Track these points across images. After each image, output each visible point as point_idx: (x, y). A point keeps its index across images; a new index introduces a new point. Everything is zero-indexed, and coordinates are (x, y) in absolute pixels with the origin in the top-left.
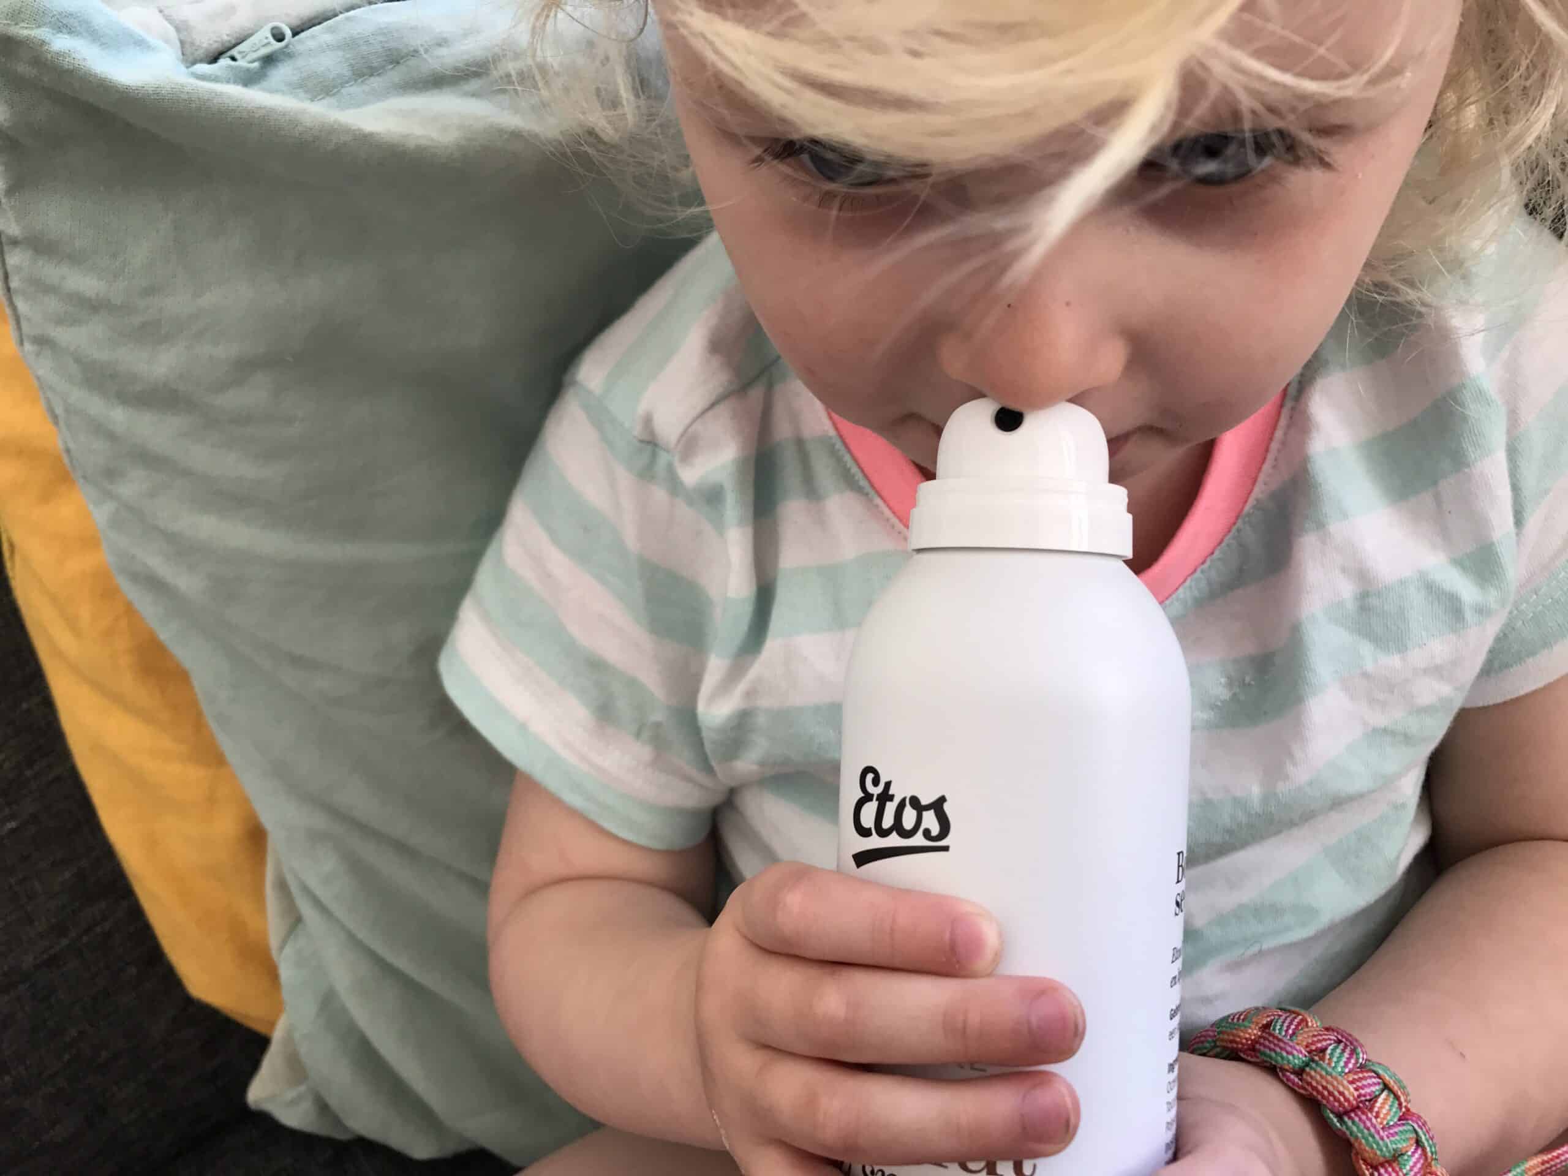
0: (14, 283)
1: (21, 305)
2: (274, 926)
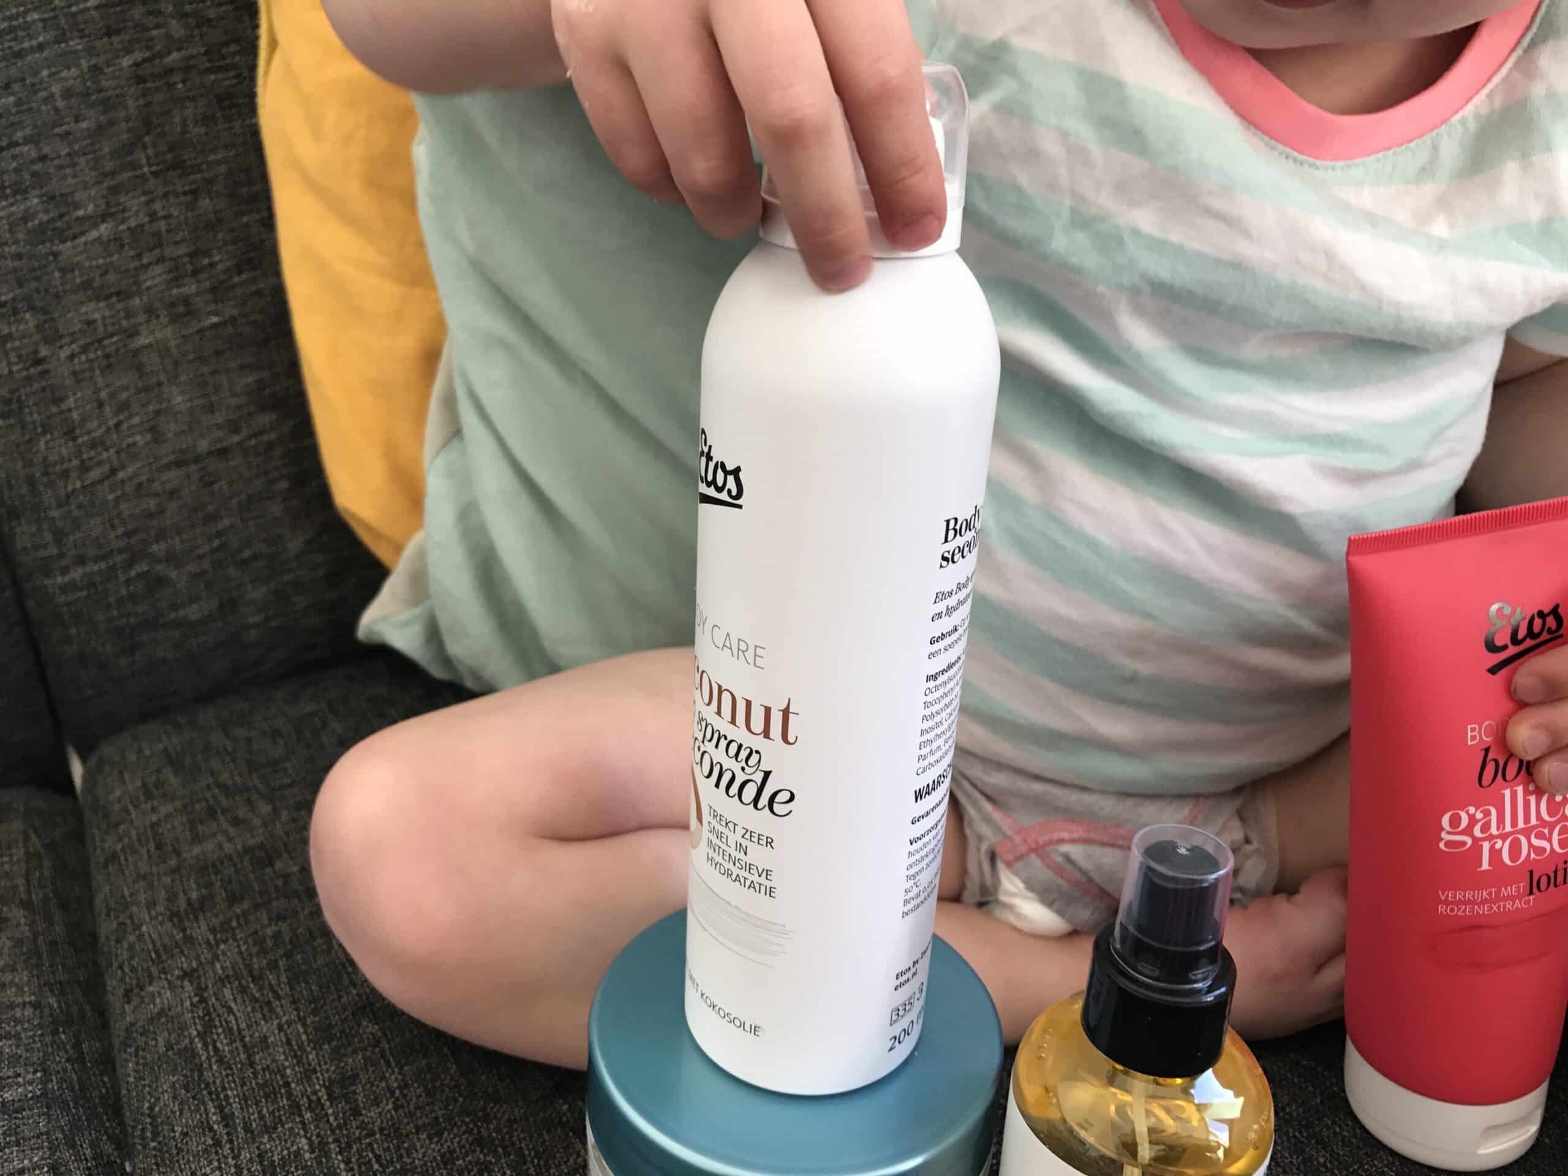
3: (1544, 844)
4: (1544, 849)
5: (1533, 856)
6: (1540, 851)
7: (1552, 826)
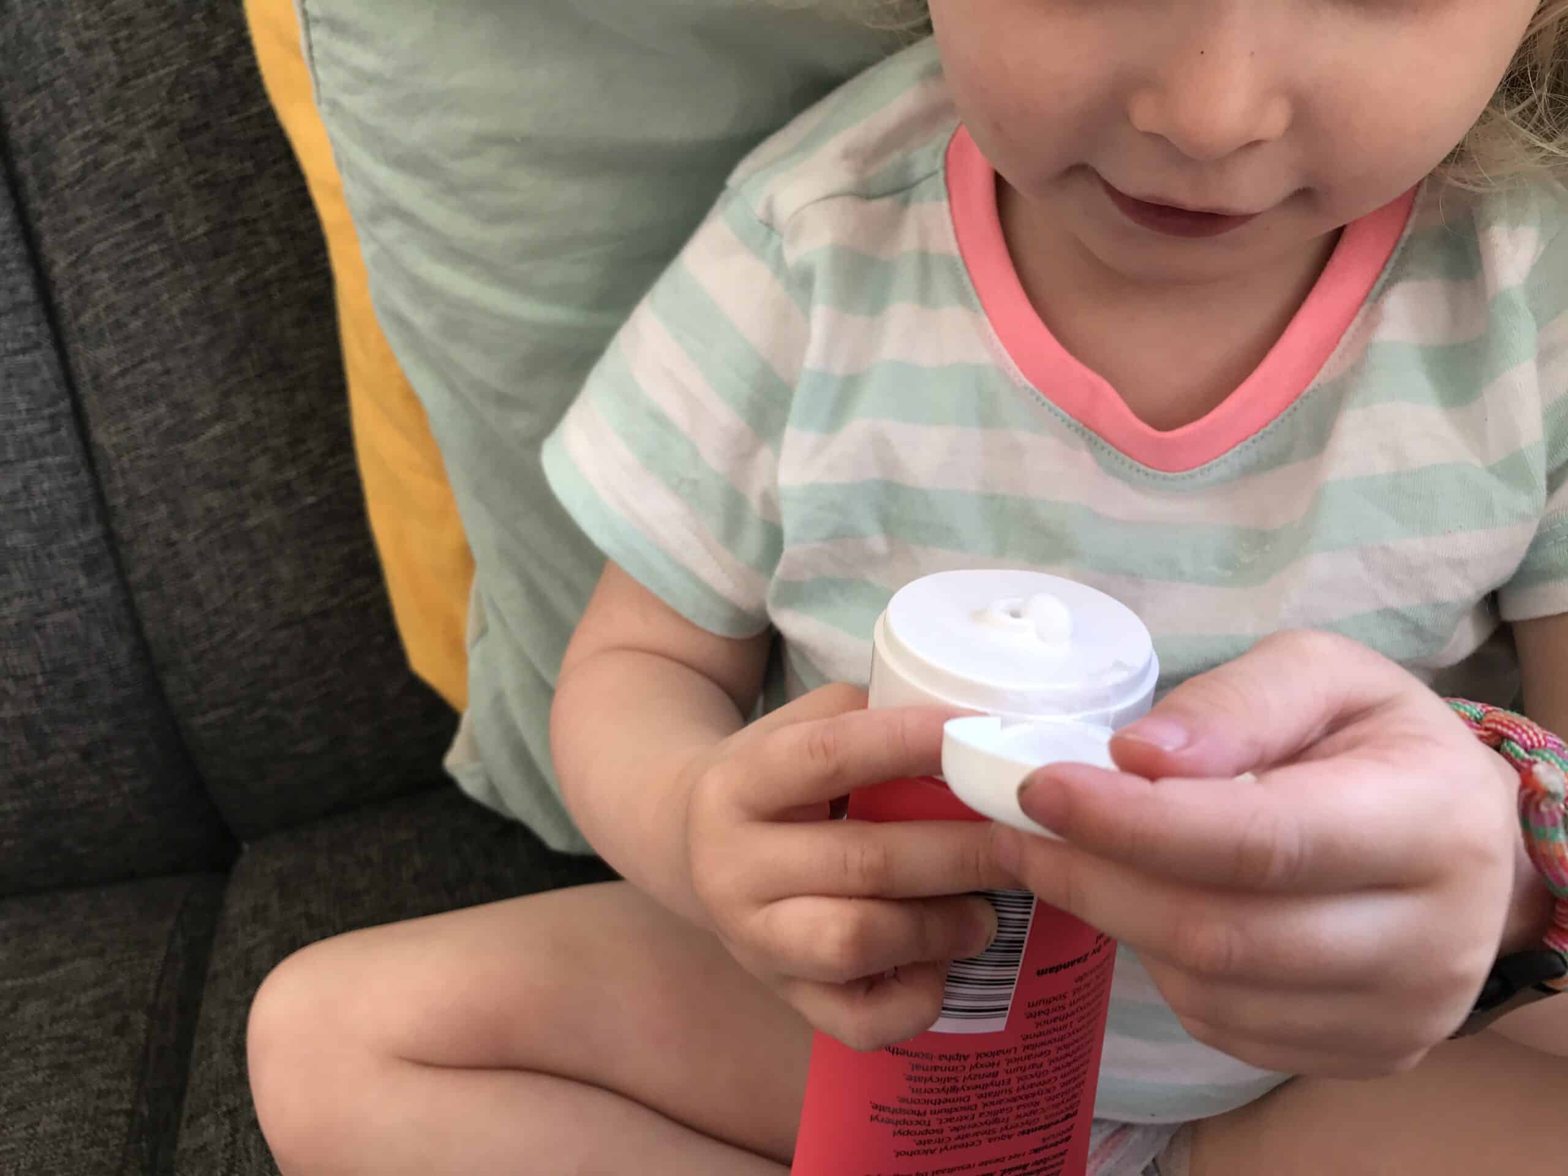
0: (316, 54)
1: (321, 73)
2: (470, 629)
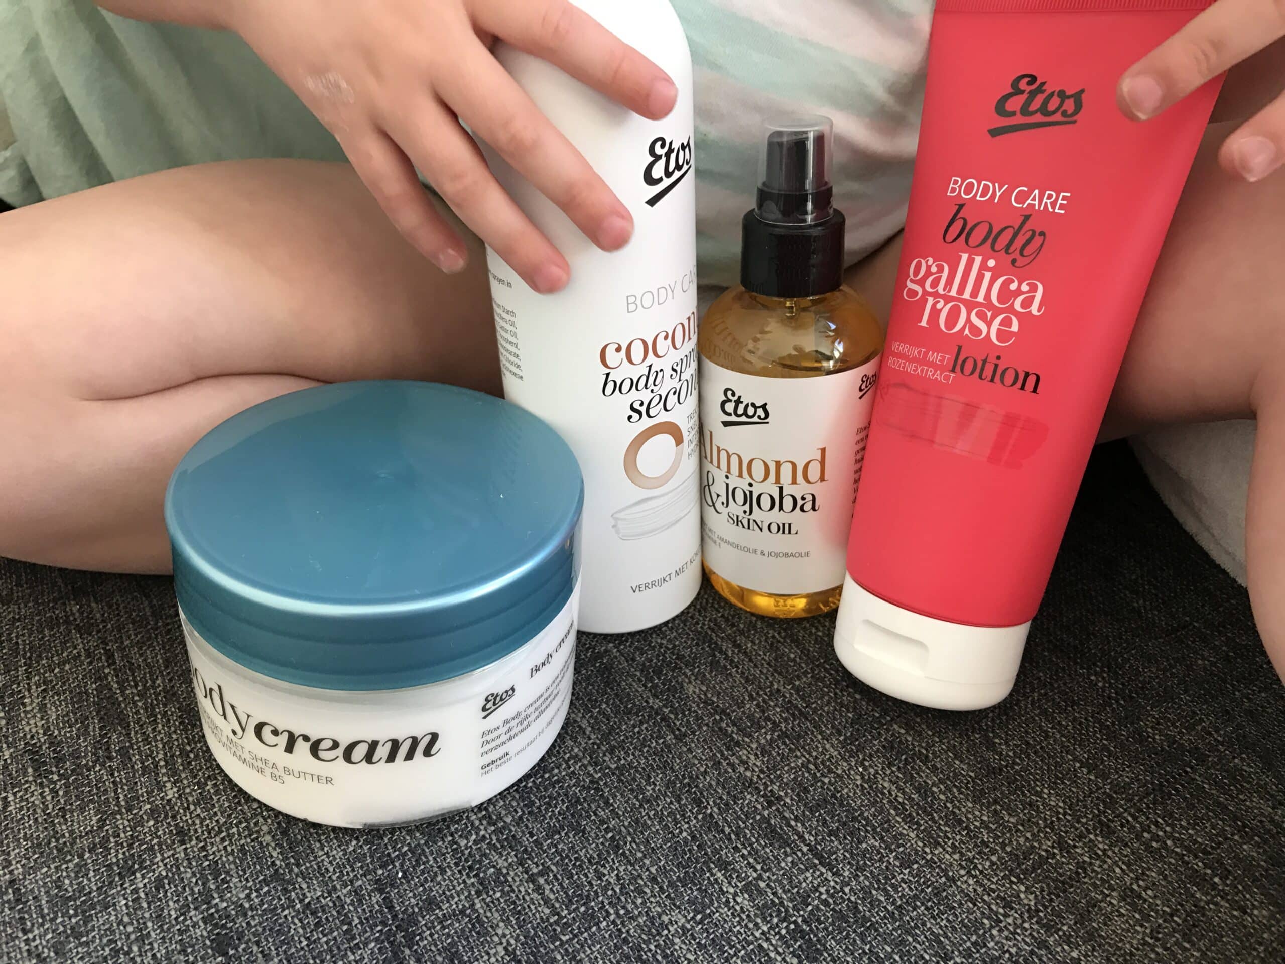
3: (983, 326)
4: (980, 332)
5: (967, 332)
6: (976, 331)
7: (997, 312)
